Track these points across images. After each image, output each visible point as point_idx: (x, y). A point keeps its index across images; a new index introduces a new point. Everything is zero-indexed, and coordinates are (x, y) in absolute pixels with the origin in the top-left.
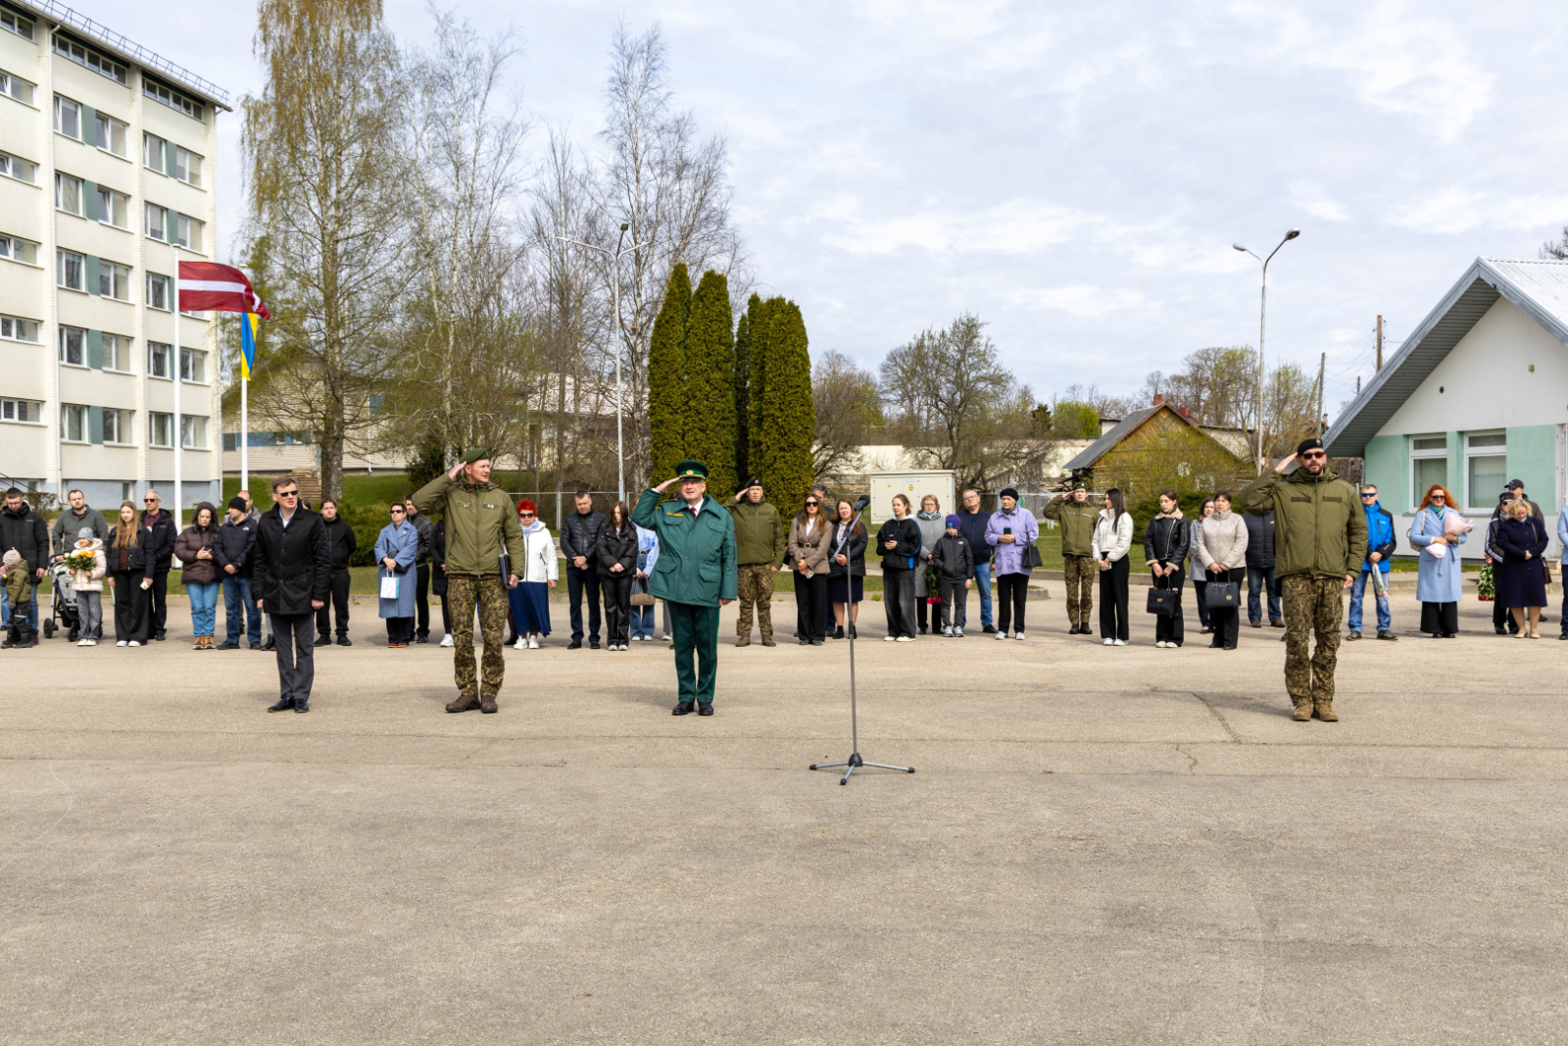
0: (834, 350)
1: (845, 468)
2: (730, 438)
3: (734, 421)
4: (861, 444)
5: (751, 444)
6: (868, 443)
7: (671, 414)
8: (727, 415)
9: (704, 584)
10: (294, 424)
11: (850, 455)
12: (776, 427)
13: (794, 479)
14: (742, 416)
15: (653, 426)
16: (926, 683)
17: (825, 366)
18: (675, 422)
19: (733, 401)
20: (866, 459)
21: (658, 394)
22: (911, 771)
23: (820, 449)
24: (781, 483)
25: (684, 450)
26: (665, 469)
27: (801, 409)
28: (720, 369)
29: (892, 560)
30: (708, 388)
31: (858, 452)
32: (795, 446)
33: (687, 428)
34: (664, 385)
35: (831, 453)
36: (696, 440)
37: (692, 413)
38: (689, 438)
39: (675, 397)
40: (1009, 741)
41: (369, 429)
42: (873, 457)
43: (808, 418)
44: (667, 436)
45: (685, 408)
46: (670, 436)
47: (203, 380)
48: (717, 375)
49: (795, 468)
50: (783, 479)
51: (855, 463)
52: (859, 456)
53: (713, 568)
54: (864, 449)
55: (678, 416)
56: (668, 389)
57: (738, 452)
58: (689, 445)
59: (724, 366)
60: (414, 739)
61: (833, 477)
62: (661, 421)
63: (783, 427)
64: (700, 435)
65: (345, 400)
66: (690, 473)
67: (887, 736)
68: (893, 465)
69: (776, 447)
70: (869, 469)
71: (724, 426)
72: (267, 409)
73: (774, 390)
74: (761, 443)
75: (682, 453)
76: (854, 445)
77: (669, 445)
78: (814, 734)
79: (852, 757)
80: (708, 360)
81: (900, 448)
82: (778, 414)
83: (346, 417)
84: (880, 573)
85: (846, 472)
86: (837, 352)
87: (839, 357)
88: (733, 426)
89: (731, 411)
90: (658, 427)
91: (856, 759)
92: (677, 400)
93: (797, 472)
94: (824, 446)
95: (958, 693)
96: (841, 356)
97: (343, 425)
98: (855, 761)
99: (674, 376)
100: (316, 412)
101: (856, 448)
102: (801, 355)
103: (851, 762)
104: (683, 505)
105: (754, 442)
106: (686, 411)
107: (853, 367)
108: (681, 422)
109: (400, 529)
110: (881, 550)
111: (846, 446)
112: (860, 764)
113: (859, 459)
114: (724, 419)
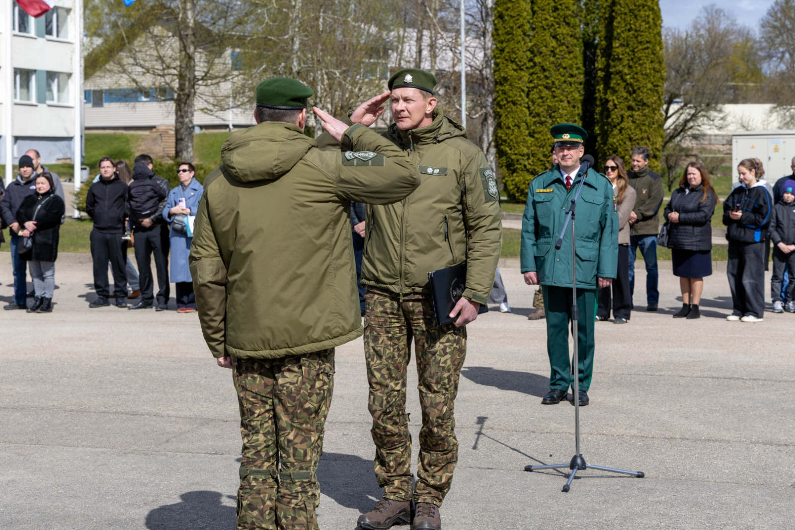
0: (713, 6)
1: (706, 127)
2: (577, 95)
3: (582, 78)
4: (724, 103)
5: (598, 103)
6: (735, 101)
7: (515, 70)
8: (575, 72)
9: (582, 263)
10: (147, 81)
11: (713, 114)
12: (623, 84)
13: (642, 139)
14: (590, 73)
15: (496, 83)
16: (709, 370)
17: (704, 21)
18: (520, 79)
19: (580, 58)
20: (729, 119)
21: (502, 50)
22: (640, 476)
23: (682, 108)
24: (628, 143)
25: (528, 108)
26: (509, 128)
27: (651, 66)
28: (568, 24)
29: (735, 232)
30: (554, 43)
31: (720, 111)
32: (644, 104)
33: (532, 85)
34: (508, 41)
35: (693, 111)
36: (542, 98)
37: (538, 68)
38: (534, 95)
39: (521, 53)
40: (771, 444)
41: (222, 85)
42: (738, 117)
43: (658, 75)
44: (510, 94)
45: (531, 64)
46: (514, 94)
47: (66, 37)
48: (564, 30)
49: (643, 128)
50: (630, 139)
51: (718, 122)
52: (721, 115)
53: (591, 245)
54: (729, 108)
55: (523, 73)
56: (512, 45)
57: (585, 110)
58: (533, 103)
59: (572, 21)
60: (124, 417)
61: (695, 137)
62: (505, 79)
63: (631, 85)
64: (546, 93)
65: (197, 56)
66: (566, 137)
67: (634, 432)
68: (759, 125)
69: (623, 106)
70: (732, 129)
71: (571, 84)
72: (122, 66)
73: (622, 45)
74: (607, 101)
75: (526, 111)
76: (717, 103)
77: (514, 103)
78: (553, 425)
79: (575, 458)
80: (555, 14)
81: (768, 106)
82: (626, 71)
83: (197, 73)
84: (725, 242)
85: (709, 132)
86: (717, 7)
87: (719, 12)
88: (581, 83)
89: (578, 68)
90: (502, 84)
91: (579, 461)
92: (523, 55)
93: (646, 131)
94: (685, 105)
95: (740, 383)
96: (721, 11)
97: (194, 81)
98: (577, 463)
99: (519, 32)
100: (168, 67)
101: (720, 106)
102: (653, 9)
103: (573, 465)
104: (556, 175)
105: (601, 100)
106: (532, 67)
107: (733, 23)
108: (526, 79)
109: (188, 190)
110: (727, 220)
111: (708, 105)
112: (583, 467)
113: (722, 119)
114: (572, 76)
